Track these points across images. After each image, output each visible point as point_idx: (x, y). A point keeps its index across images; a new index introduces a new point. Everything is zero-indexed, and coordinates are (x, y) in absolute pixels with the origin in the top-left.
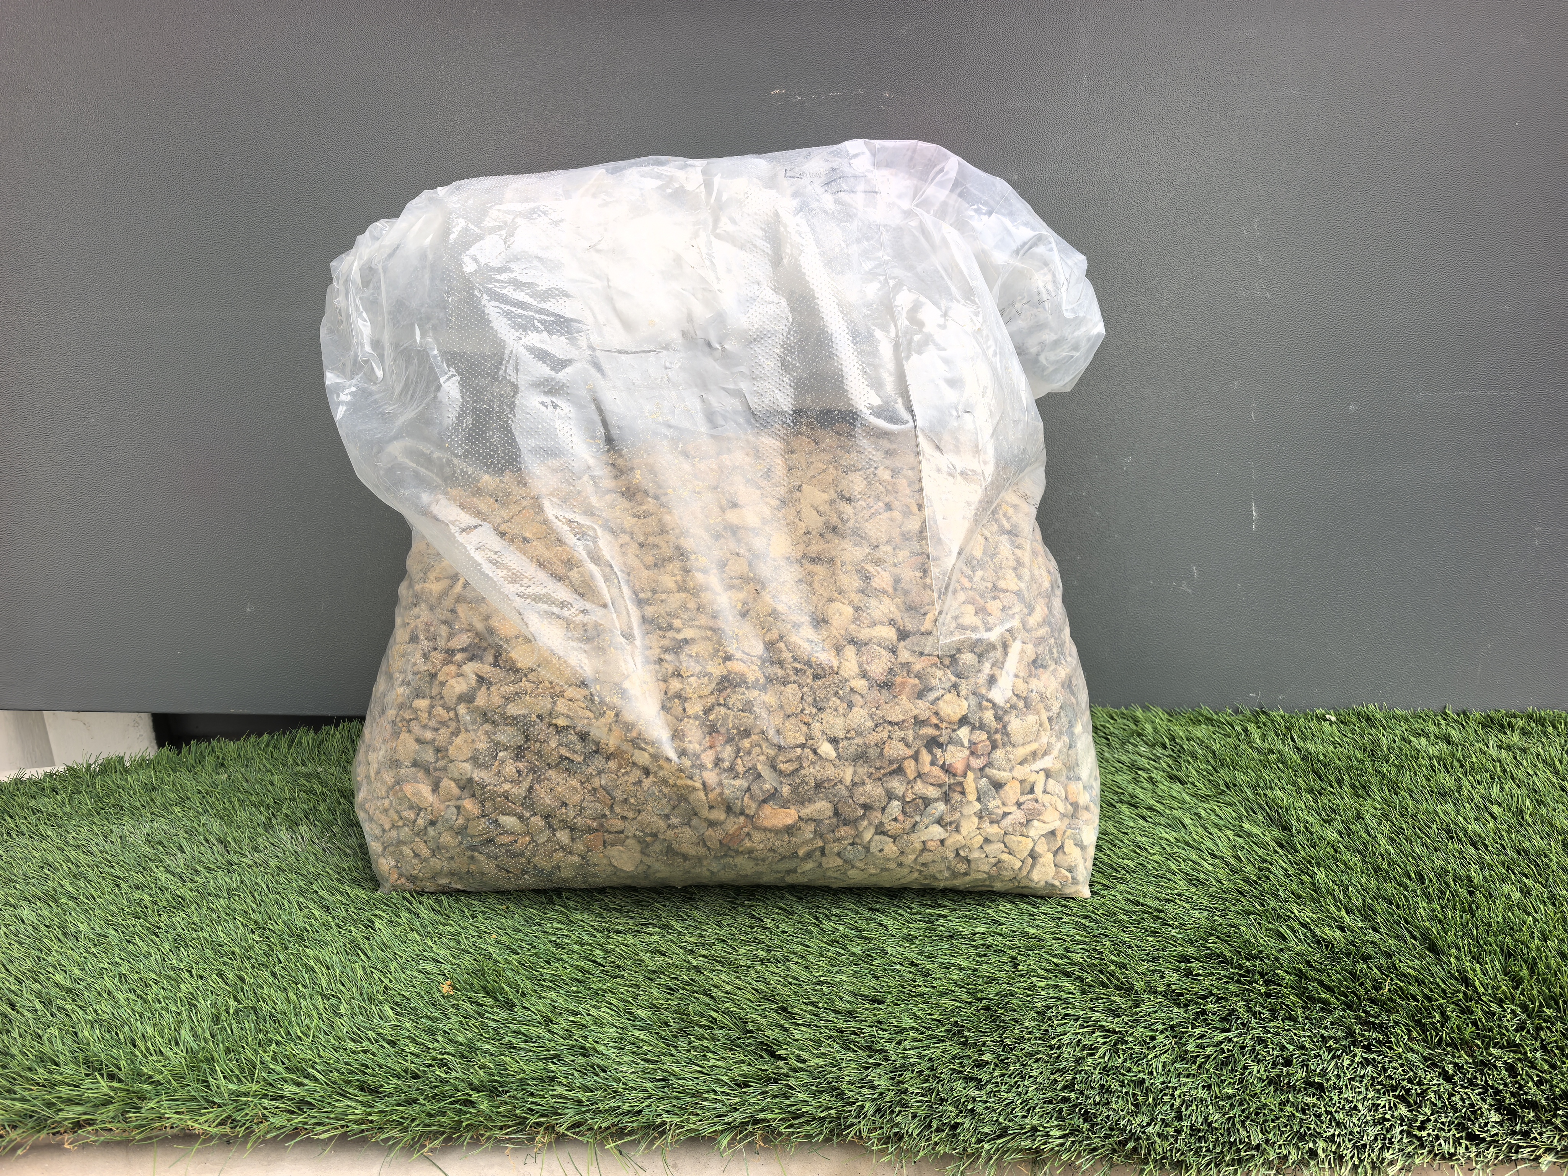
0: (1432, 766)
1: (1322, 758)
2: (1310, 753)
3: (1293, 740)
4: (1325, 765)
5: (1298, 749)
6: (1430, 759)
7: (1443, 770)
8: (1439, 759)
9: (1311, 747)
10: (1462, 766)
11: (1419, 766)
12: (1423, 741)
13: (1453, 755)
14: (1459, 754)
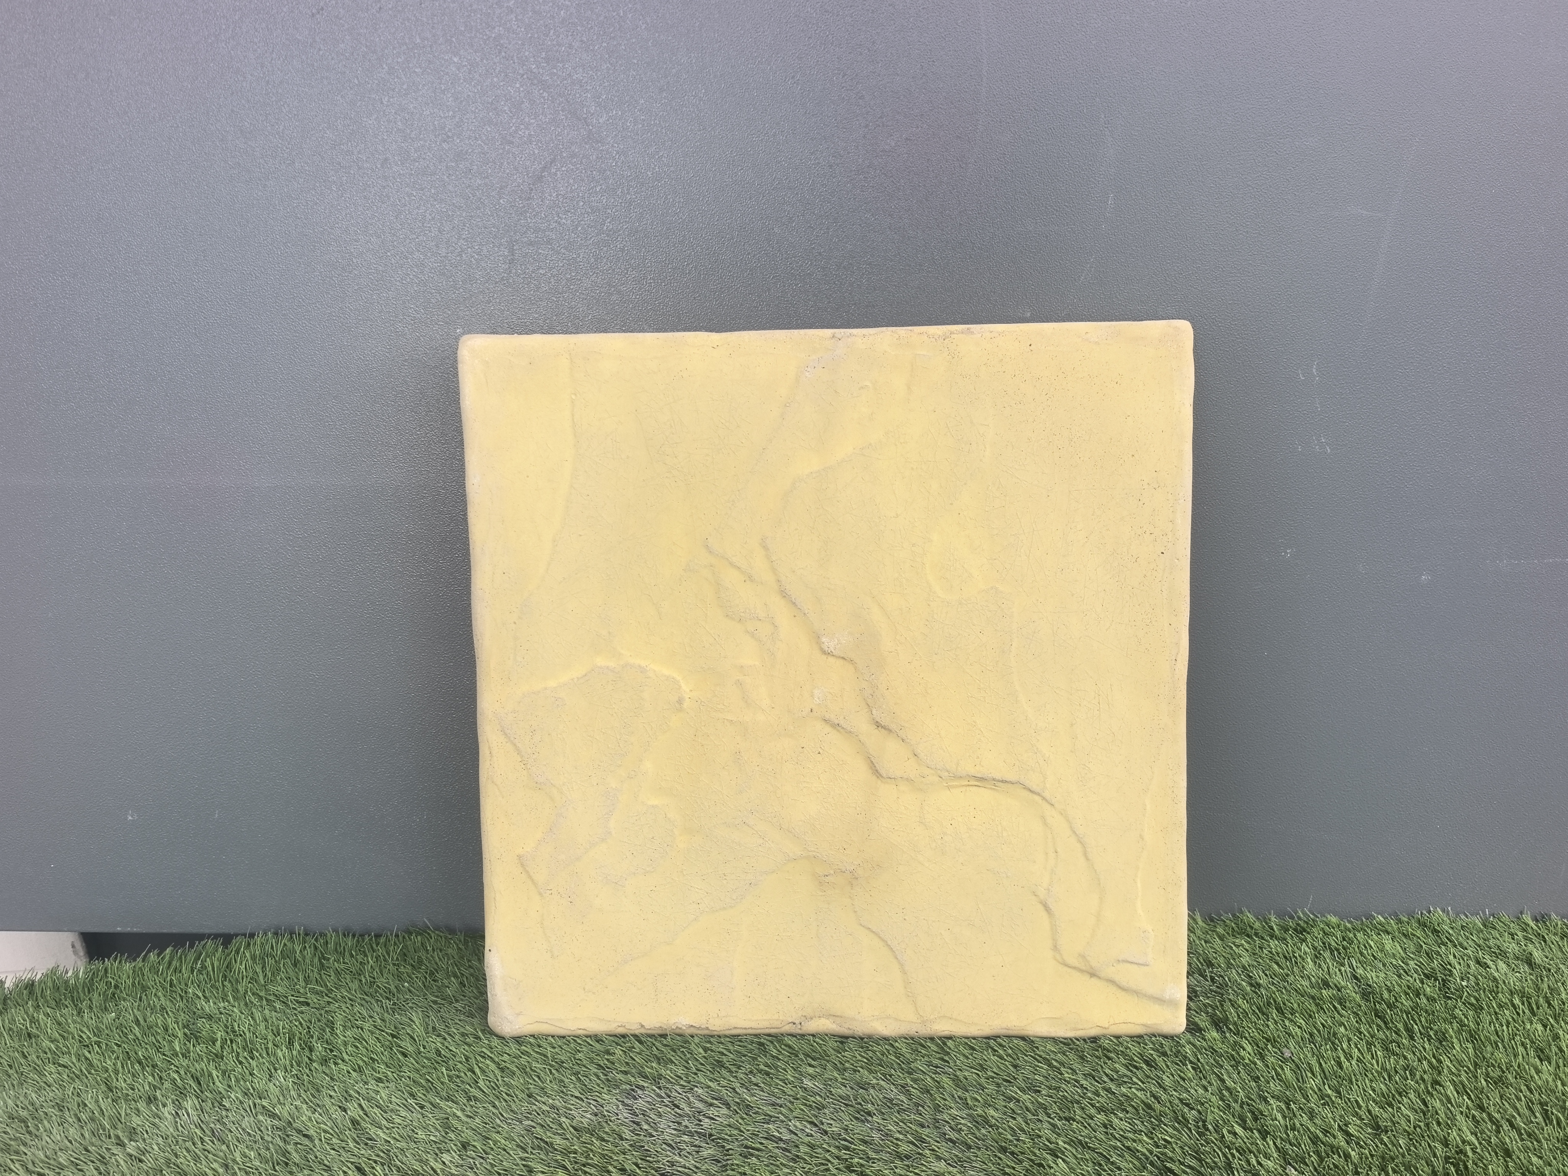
0: (1513, 1005)
1: (1386, 995)
2: (1370, 986)
3: (1351, 966)
4: (1390, 1006)
5: (1356, 978)
6: (1512, 994)
7: (1527, 1011)
8: (1523, 995)
9: (1371, 975)
10: (1549, 1004)
11: (1500, 1006)
12: (1502, 965)
13: (1538, 989)
14: (1545, 986)
